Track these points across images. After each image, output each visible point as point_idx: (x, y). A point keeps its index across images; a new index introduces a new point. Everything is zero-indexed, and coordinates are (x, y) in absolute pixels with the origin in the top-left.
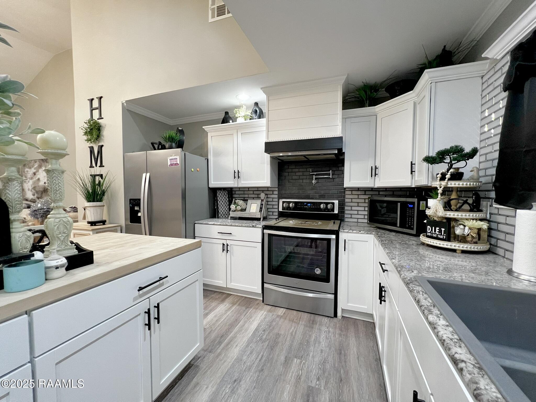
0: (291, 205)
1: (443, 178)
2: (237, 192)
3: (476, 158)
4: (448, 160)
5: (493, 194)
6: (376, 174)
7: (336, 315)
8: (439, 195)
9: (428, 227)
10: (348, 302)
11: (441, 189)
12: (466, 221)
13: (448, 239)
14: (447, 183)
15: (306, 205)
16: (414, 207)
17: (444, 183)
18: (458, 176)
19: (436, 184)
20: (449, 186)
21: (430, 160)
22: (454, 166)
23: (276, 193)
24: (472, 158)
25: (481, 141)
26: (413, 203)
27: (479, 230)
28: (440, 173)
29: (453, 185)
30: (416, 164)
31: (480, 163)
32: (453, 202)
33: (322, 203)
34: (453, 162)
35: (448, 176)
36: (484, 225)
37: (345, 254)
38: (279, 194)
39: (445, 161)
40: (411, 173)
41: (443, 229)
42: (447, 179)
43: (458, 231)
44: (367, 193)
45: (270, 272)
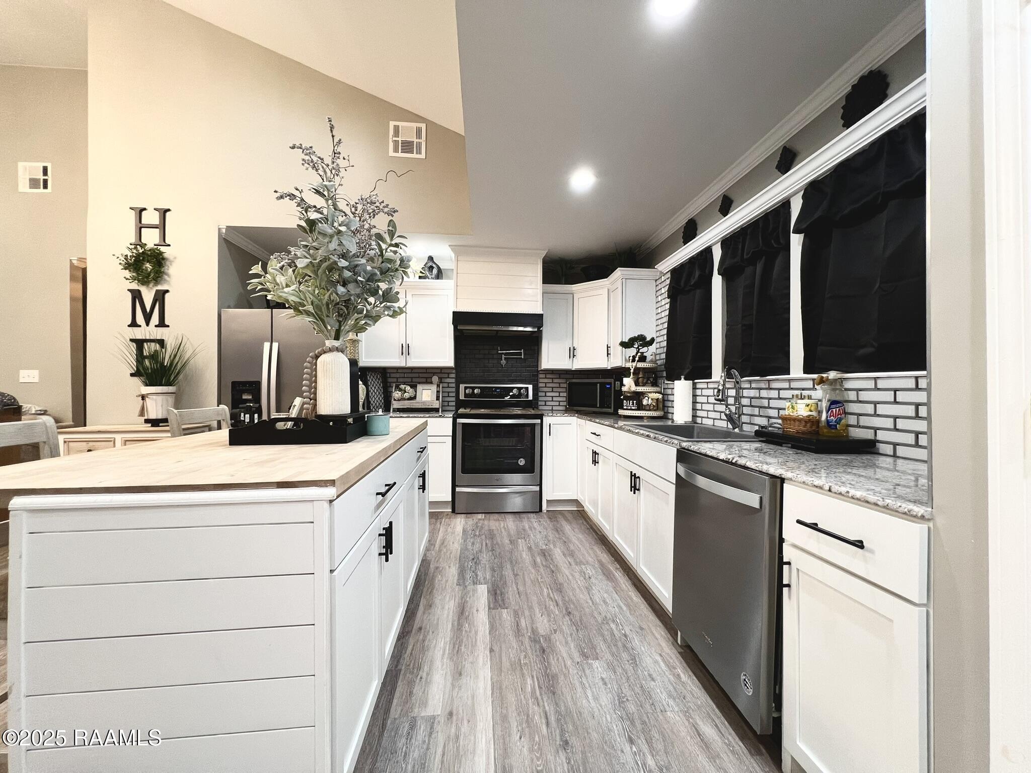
0: (476, 391)
1: (633, 361)
2: (393, 375)
3: (654, 345)
4: (636, 346)
5: (665, 374)
6: (574, 356)
7: (541, 510)
8: (632, 374)
9: (625, 401)
10: (553, 492)
11: (633, 369)
12: (649, 394)
13: (638, 409)
14: (637, 365)
15: (495, 391)
16: (611, 386)
17: (634, 364)
18: (643, 359)
19: (629, 365)
20: (638, 366)
21: (624, 345)
22: (641, 351)
23: (453, 375)
24: (651, 345)
25: (657, 332)
26: (610, 384)
27: (657, 400)
28: (632, 356)
29: (640, 366)
30: (611, 348)
31: (657, 349)
32: (640, 380)
33: (515, 388)
34: (640, 348)
35: (637, 359)
36: (660, 396)
37: (549, 440)
38: (456, 378)
39: (635, 346)
40: (608, 356)
41: (635, 402)
42: (636, 361)
43: (645, 402)
44: (562, 376)
45: (464, 471)
